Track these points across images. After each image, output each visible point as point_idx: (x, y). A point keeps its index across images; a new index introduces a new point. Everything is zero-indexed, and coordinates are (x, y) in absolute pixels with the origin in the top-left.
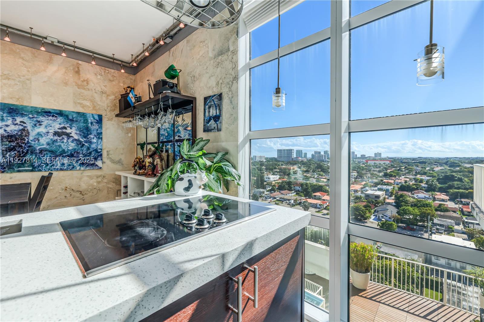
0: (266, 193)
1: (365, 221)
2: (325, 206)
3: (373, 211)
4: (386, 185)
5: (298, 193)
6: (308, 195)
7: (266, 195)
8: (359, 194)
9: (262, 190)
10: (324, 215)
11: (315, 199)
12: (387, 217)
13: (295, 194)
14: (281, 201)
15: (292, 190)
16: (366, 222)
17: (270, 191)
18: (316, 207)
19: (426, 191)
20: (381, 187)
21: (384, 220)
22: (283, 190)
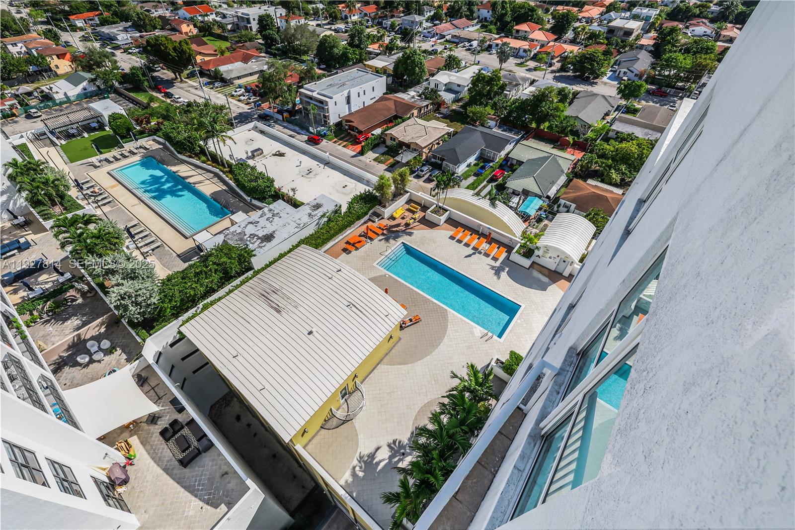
0: (425, 25)
1: (595, 81)
2: (532, 54)
3: (612, 61)
4: (647, 6)
5: (485, 25)
6: (504, 29)
7: (424, 29)
8: (595, 27)
9: (418, 18)
10: (529, 70)
11: (516, 38)
12: (633, 72)
13: (478, 27)
14: (453, 42)
15: (473, 19)
16: (596, 83)
17: (432, 19)
18: (516, 56)
19: (712, 21)
20: (639, 10)
21: (626, 78)
22: (457, 19)
